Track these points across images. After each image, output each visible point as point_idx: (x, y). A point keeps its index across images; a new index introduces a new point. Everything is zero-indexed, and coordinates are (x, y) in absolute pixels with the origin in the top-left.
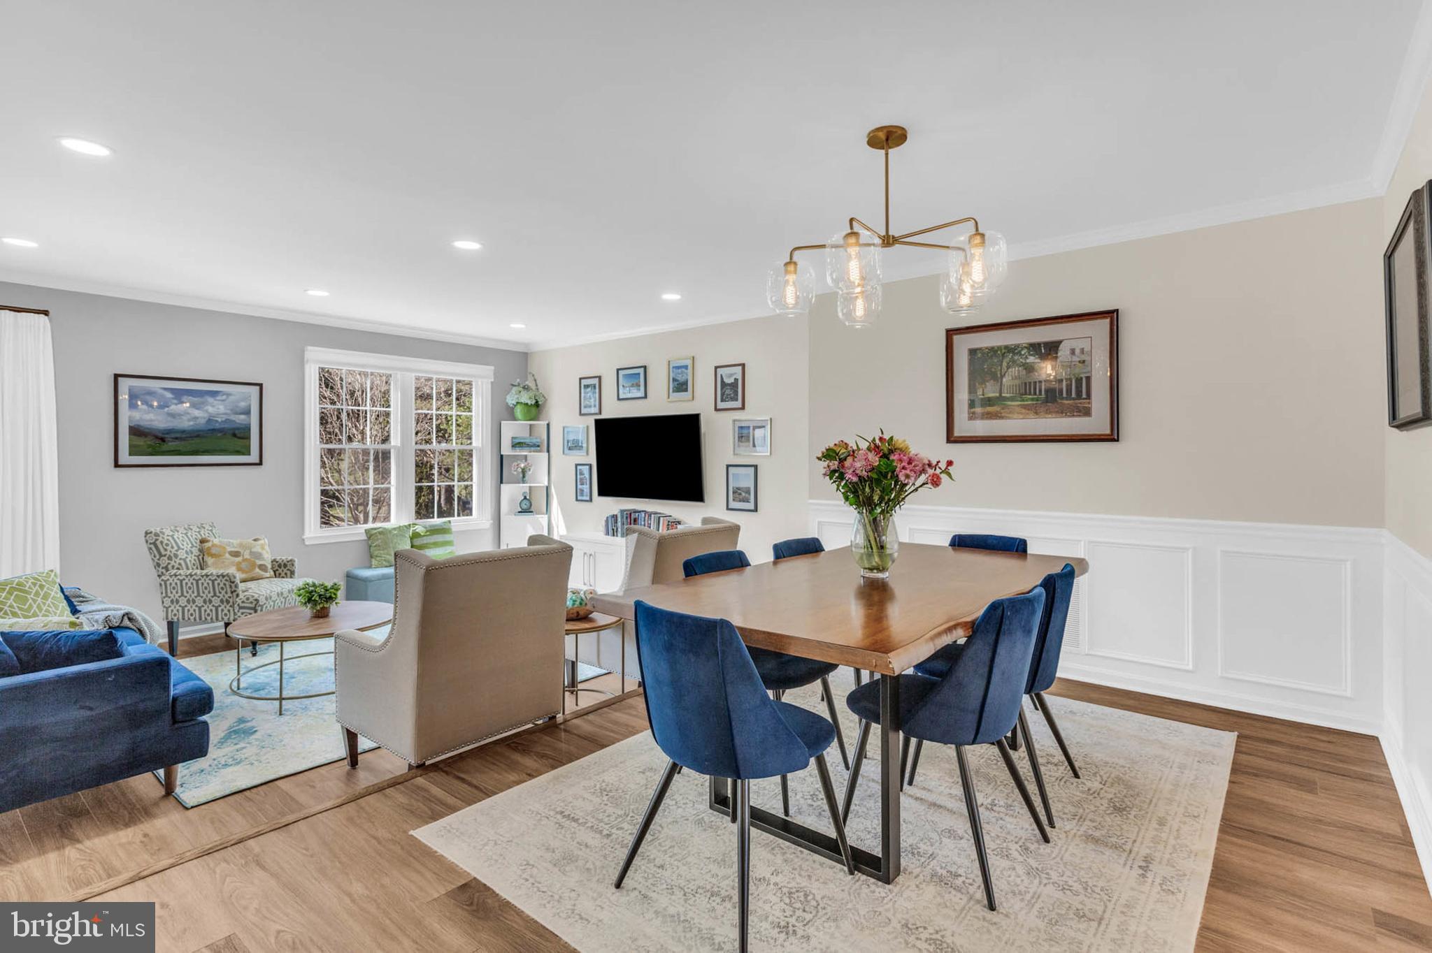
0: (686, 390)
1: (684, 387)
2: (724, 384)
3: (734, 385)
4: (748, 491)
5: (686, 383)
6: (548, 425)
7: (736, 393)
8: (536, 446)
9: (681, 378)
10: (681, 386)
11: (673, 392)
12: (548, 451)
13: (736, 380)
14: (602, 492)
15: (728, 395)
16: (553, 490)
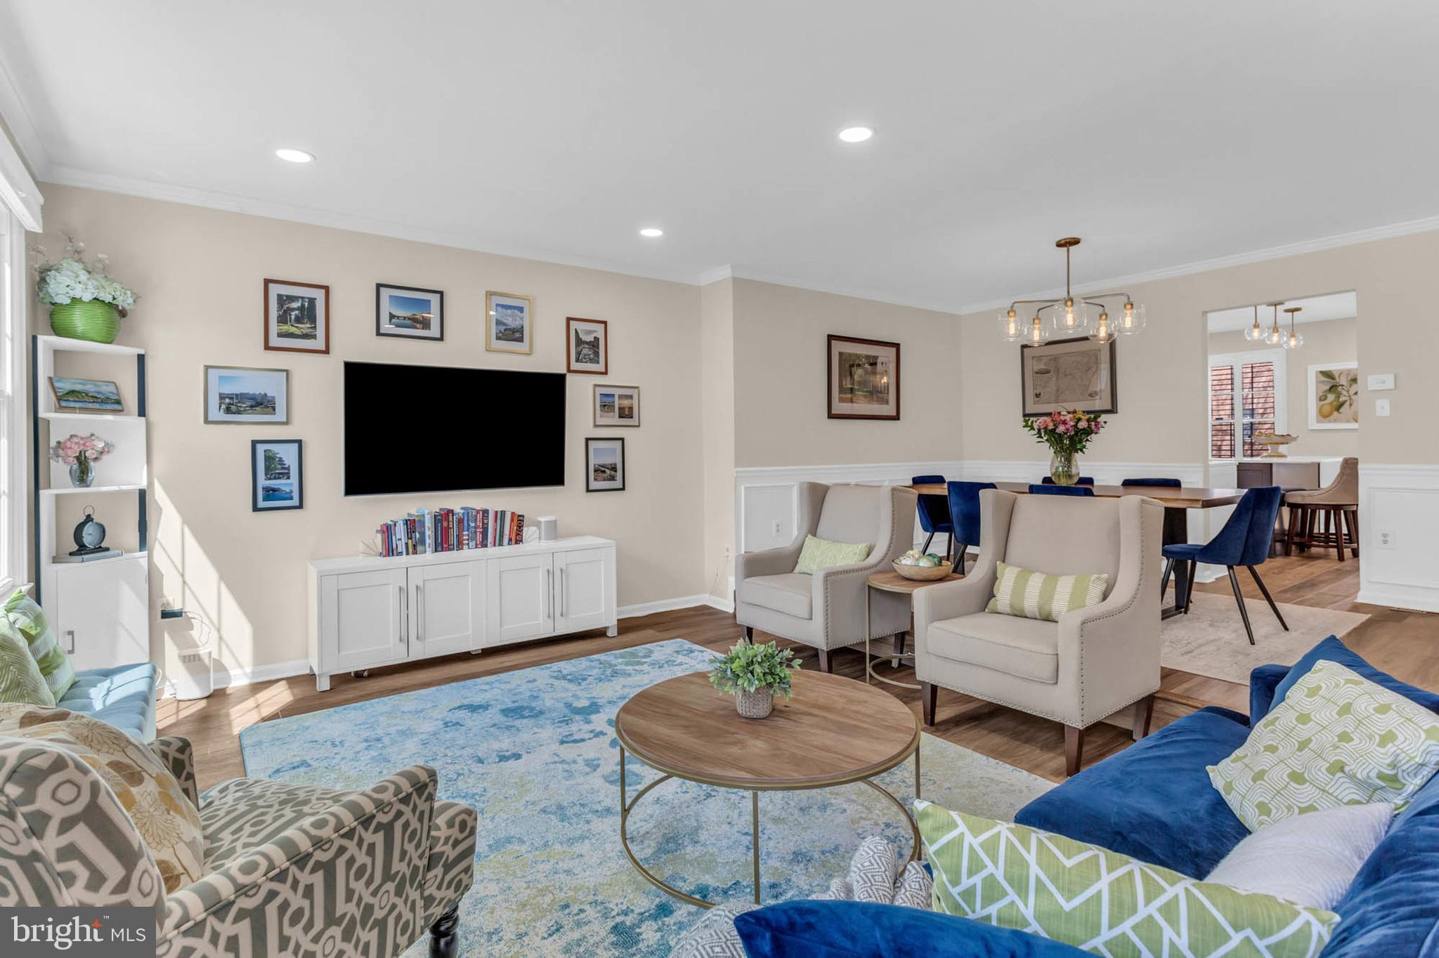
0: (521, 340)
1: (517, 335)
2: (579, 342)
3: (594, 344)
4: (614, 469)
5: (521, 330)
6: (141, 359)
7: (597, 354)
8: (110, 403)
9: (512, 323)
10: (513, 334)
11: (498, 338)
12: (142, 412)
13: (597, 339)
14: (356, 485)
15: (585, 355)
16: (160, 496)
